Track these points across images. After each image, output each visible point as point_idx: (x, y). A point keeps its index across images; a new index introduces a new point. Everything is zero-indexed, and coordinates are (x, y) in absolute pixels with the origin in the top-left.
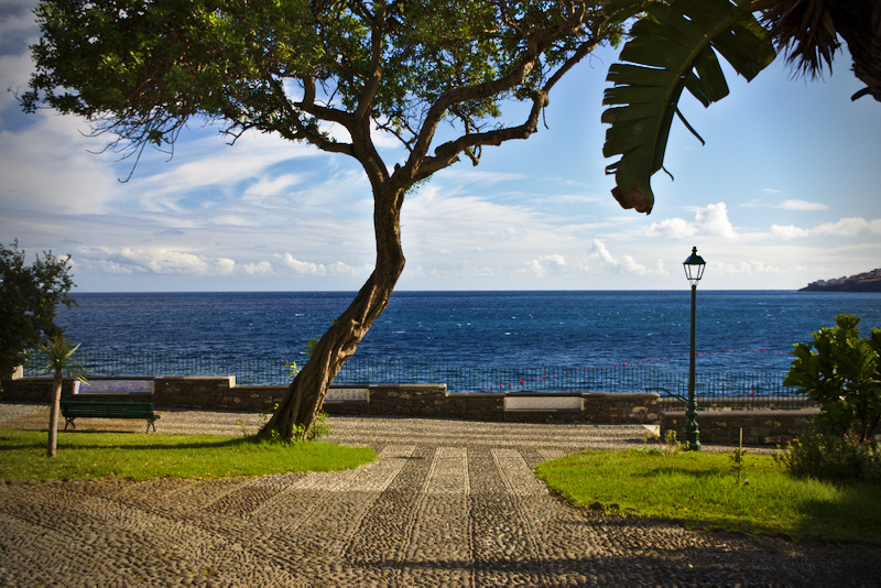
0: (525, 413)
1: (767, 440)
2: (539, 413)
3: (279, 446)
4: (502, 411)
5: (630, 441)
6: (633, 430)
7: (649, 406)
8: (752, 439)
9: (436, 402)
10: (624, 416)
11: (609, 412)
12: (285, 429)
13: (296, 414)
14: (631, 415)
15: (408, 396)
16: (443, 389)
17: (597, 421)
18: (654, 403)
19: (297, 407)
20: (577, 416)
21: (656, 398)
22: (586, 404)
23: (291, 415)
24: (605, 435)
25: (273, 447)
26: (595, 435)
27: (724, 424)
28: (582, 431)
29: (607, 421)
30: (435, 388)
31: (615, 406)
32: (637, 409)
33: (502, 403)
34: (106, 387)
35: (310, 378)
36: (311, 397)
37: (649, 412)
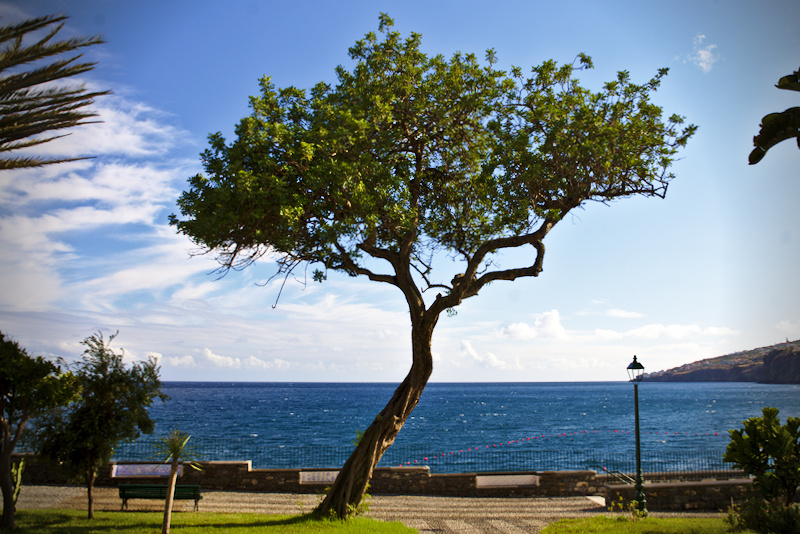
0: (493, 489)
1: (688, 506)
2: (504, 489)
3: (338, 523)
4: (474, 488)
5: (585, 511)
6: (580, 501)
7: (589, 481)
8: (677, 506)
9: (421, 482)
10: (570, 490)
11: (558, 487)
12: (339, 508)
13: (349, 495)
14: (576, 489)
15: (398, 477)
16: (427, 470)
17: (551, 494)
18: (593, 478)
19: (350, 489)
20: (533, 491)
21: (594, 474)
22: (540, 481)
23: (344, 496)
24: (562, 506)
25: (334, 523)
26: (555, 506)
27: (655, 494)
28: (542, 503)
29: (558, 495)
30: (420, 470)
31: (562, 481)
32: (580, 484)
33: (474, 481)
34: (139, 471)
35: (360, 465)
36: (361, 480)
37: (590, 486)
